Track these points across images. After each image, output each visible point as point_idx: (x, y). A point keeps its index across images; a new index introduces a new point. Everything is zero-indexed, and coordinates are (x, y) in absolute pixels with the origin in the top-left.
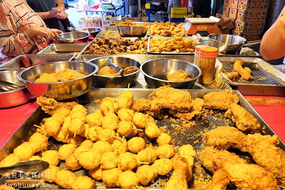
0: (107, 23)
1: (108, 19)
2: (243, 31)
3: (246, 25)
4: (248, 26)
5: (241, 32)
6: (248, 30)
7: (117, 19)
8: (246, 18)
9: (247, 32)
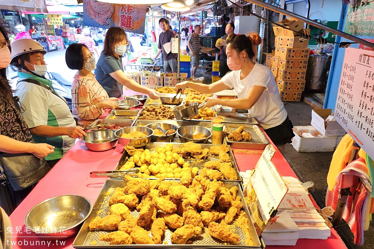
0: (146, 79)
1: (147, 75)
2: (284, 90)
3: (286, 83)
4: (288, 84)
5: (282, 90)
6: (288, 88)
7: (156, 75)
8: (285, 77)
9: (287, 90)
